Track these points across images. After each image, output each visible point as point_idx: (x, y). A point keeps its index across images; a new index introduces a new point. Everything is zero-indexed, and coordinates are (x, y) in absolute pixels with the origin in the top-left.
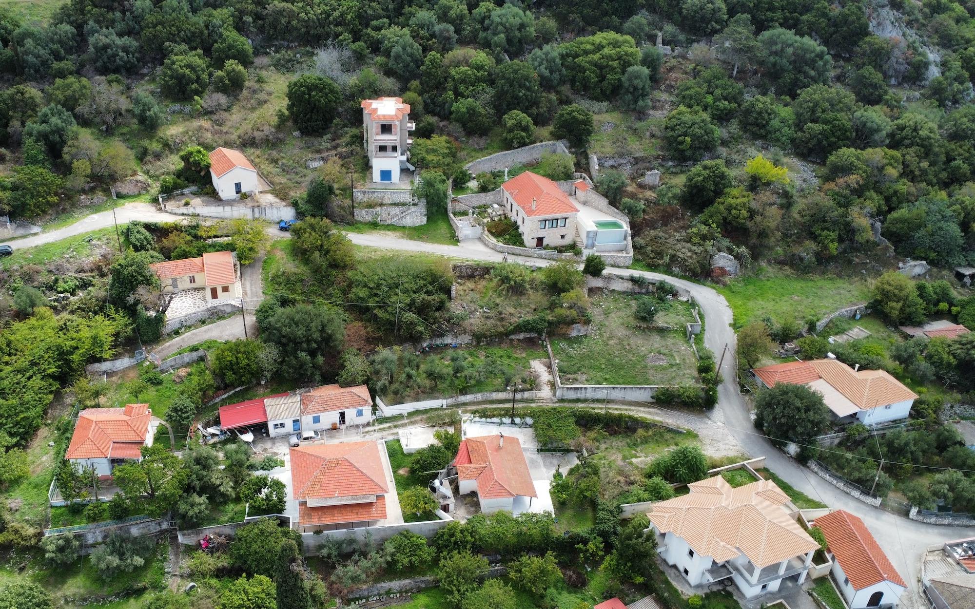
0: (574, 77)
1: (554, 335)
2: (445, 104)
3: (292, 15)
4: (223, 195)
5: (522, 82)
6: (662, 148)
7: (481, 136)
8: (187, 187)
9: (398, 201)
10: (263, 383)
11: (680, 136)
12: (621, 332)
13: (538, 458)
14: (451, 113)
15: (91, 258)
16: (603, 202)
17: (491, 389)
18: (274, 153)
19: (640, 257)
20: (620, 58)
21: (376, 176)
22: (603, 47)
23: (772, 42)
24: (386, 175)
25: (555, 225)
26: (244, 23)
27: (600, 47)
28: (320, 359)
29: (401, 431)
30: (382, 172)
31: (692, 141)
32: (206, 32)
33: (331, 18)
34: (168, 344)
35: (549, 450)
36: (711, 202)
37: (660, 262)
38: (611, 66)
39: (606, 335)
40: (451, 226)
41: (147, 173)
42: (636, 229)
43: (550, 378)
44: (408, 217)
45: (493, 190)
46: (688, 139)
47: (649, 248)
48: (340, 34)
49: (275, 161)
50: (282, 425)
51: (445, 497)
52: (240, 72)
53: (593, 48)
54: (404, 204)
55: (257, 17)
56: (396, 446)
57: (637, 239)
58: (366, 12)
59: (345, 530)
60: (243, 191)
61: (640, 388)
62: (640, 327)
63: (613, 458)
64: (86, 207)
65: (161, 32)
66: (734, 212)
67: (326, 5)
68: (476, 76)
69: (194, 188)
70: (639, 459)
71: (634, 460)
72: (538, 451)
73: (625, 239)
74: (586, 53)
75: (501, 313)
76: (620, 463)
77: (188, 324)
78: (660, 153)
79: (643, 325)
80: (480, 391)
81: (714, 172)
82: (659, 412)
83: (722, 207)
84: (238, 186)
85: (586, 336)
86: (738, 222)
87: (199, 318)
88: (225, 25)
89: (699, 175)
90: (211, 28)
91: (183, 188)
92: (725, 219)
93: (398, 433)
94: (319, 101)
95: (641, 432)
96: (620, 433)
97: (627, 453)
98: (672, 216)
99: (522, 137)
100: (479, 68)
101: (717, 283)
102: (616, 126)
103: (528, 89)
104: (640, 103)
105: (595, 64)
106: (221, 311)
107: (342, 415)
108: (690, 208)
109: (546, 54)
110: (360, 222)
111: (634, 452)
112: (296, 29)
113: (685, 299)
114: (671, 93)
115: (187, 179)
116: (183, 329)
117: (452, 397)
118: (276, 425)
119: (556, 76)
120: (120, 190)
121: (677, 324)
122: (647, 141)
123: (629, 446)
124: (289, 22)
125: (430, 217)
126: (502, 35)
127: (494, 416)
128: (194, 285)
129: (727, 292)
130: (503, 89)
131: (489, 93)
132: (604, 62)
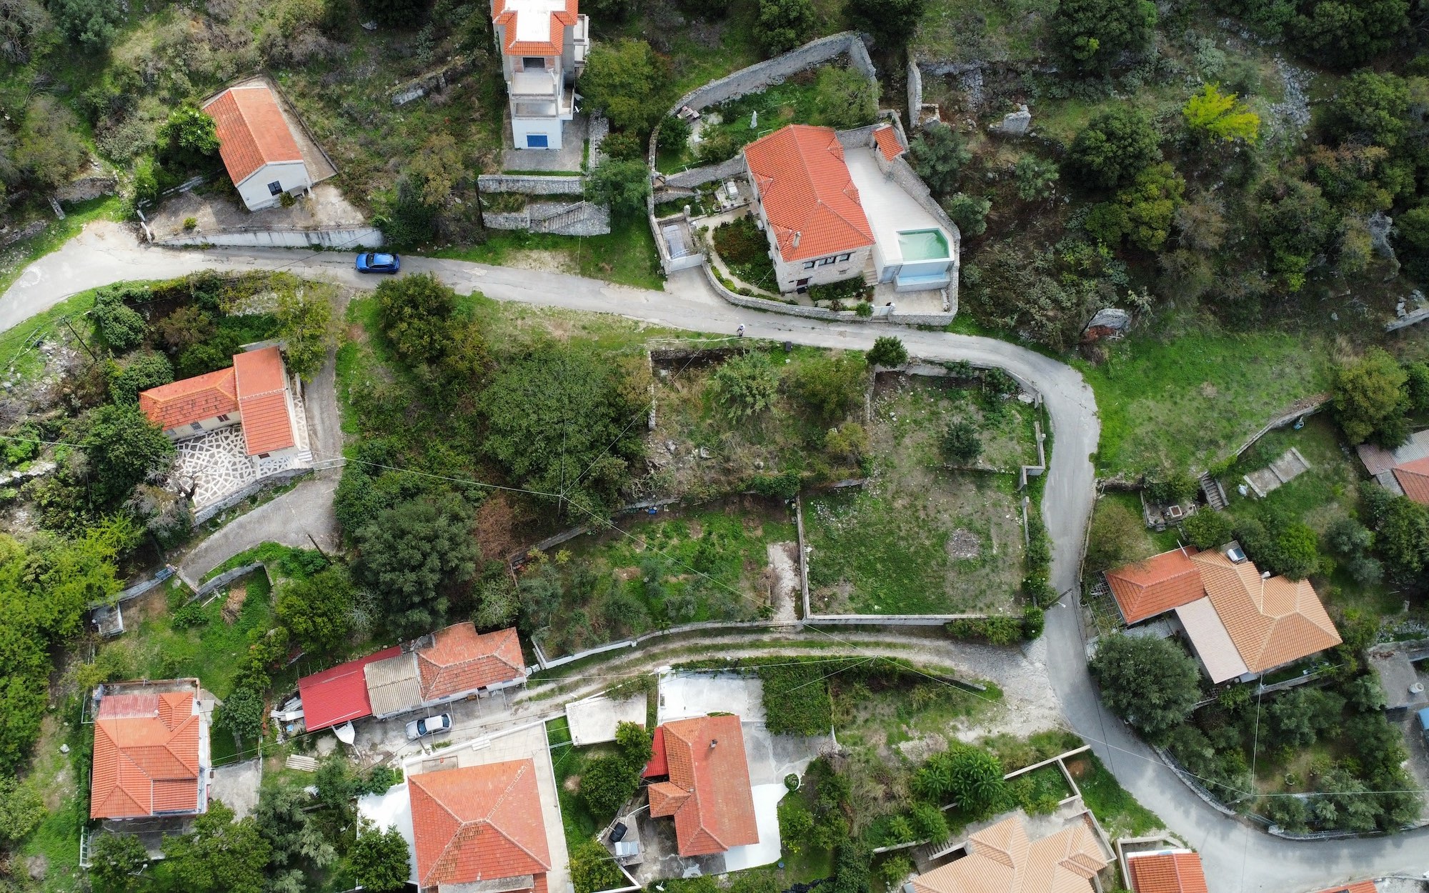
12: (917, 479)
13: (768, 739)
34: (203, 545)
39: (892, 487)
40: (651, 240)
61: (928, 619)
62: (947, 468)
63: (873, 741)
64: (17, 248)
70: (911, 743)
76: (882, 751)
77: (229, 508)
82: (952, 647)
95: (918, 692)
96: (890, 690)
97: (895, 730)
106: (279, 480)
111: (904, 727)
113: (1029, 401)
116: (223, 517)
117: (645, 635)
121: (1006, 463)
123: (899, 716)
128: (227, 423)
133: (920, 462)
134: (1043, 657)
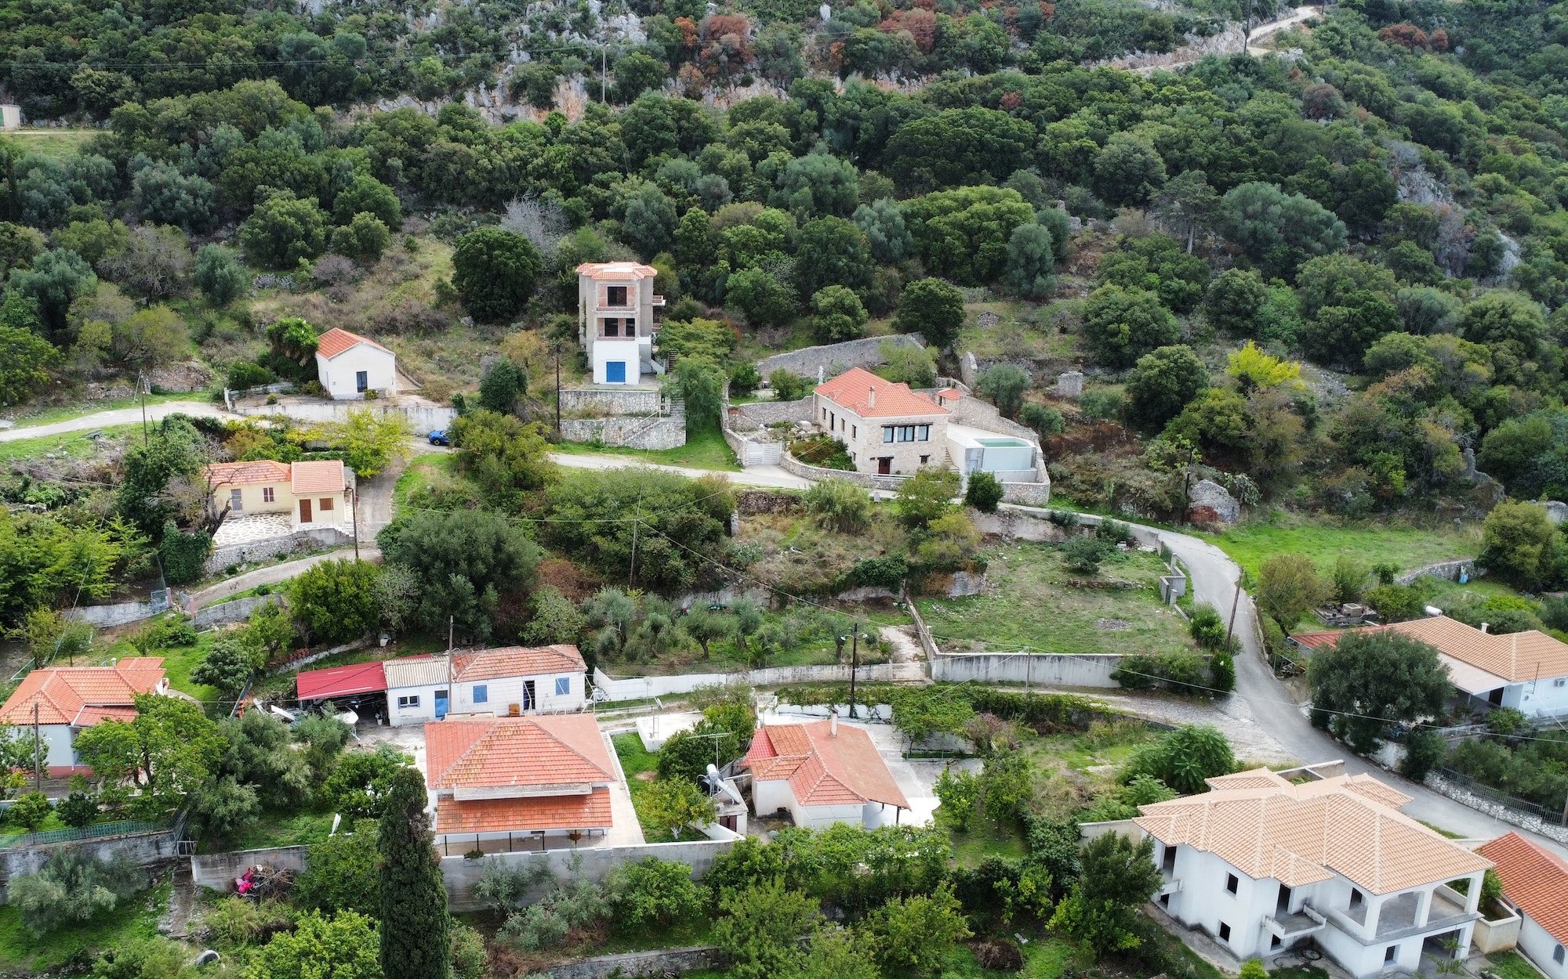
0: (926, 249)
1: (920, 594)
2: (714, 281)
3: (467, 162)
4: (334, 391)
5: (844, 245)
6: (1082, 347)
7: (776, 327)
8: (275, 381)
9: (636, 410)
10: (383, 642)
11: (1111, 323)
12: (1042, 591)
13: (908, 768)
14: (726, 291)
15: (92, 462)
16: (990, 413)
17: (809, 660)
18: (428, 343)
19: (1062, 491)
20: (999, 216)
21: (600, 374)
22: (971, 203)
23: (1244, 201)
24: (616, 370)
25: (909, 437)
26: (389, 168)
27: (966, 203)
28: (492, 594)
29: (639, 720)
30: (610, 365)
31: (1134, 331)
32: (326, 176)
33: (530, 167)
34: (213, 588)
35: (925, 755)
36: (1176, 411)
37: (1100, 497)
38: (987, 228)
39: (1015, 594)
40: (728, 447)
41: (208, 358)
42: (1051, 452)
43: (919, 651)
44: (654, 433)
45: (800, 398)
46: (1125, 327)
47: (1077, 478)
48: (543, 190)
49: (429, 355)
50: (414, 700)
51: (729, 802)
52: (377, 227)
53: (954, 204)
54: (645, 415)
55: (410, 162)
56: (632, 742)
57: (1053, 466)
58: (586, 161)
59: (529, 853)
60: (371, 386)
61: (1088, 658)
62: (1075, 584)
63: (1051, 765)
64: (97, 401)
65: (252, 171)
66: (1218, 419)
67: (522, 149)
68: (765, 238)
69: (286, 385)
70: (1101, 768)
71: (1090, 769)
72: (904, 756)
73: (1033, 464)
74: (944, 211)
75: (821, 556)
76: (1065, 772)
77: (255, 559)
78: (1079, 354)
79: (1082, 580)
80: (790, 664)
81: (1175, 362)
82: (1128, 700)
83: (1196, 416)
84: (362, 376)
85: (978, 596)
86: (1228, 437)
87: (275, 549)
88: (358, 169)
89: (1151, 367)
90: (334, 172)
91: (266, 382)
92: (1203, 433)
93: (634, 725)
94: (506, 265)
95: (1097, 726)
96: (1059, 732)
97: (1075, 760)
98: (1111, 438)
99: (845, 323)
100: (771, 227)
101: (1204, 529)
102: (1001, 318)
103: (853, 258)
104: (1039, 280)
105: (961, 226)
106: (317, 541)
107: (530, 685)
108: (1140, 428)
109: (880, 212)
110: (571, 441)
111: (1089, 757)
112: (473, 183)
113: (1150, 549)
114: (1088, 277)
115: (276, 369)
116: (244, 567)
117: (736, 671)
118: (403, 701)
119: (897, 242)
120: (159, 382)
121: (1141, 580)
122: (1055, 336)
123: (1079, 750)
124: (461, 172)
125: (691, 434)
126: (806, 189)
127: (816, 702)
128: (270, 506)
129: (1223, 542)
130: (810, 258)
131: (788, 264)
132: (974, 223)
133: (1043, 580)
134: (1249, 713)
